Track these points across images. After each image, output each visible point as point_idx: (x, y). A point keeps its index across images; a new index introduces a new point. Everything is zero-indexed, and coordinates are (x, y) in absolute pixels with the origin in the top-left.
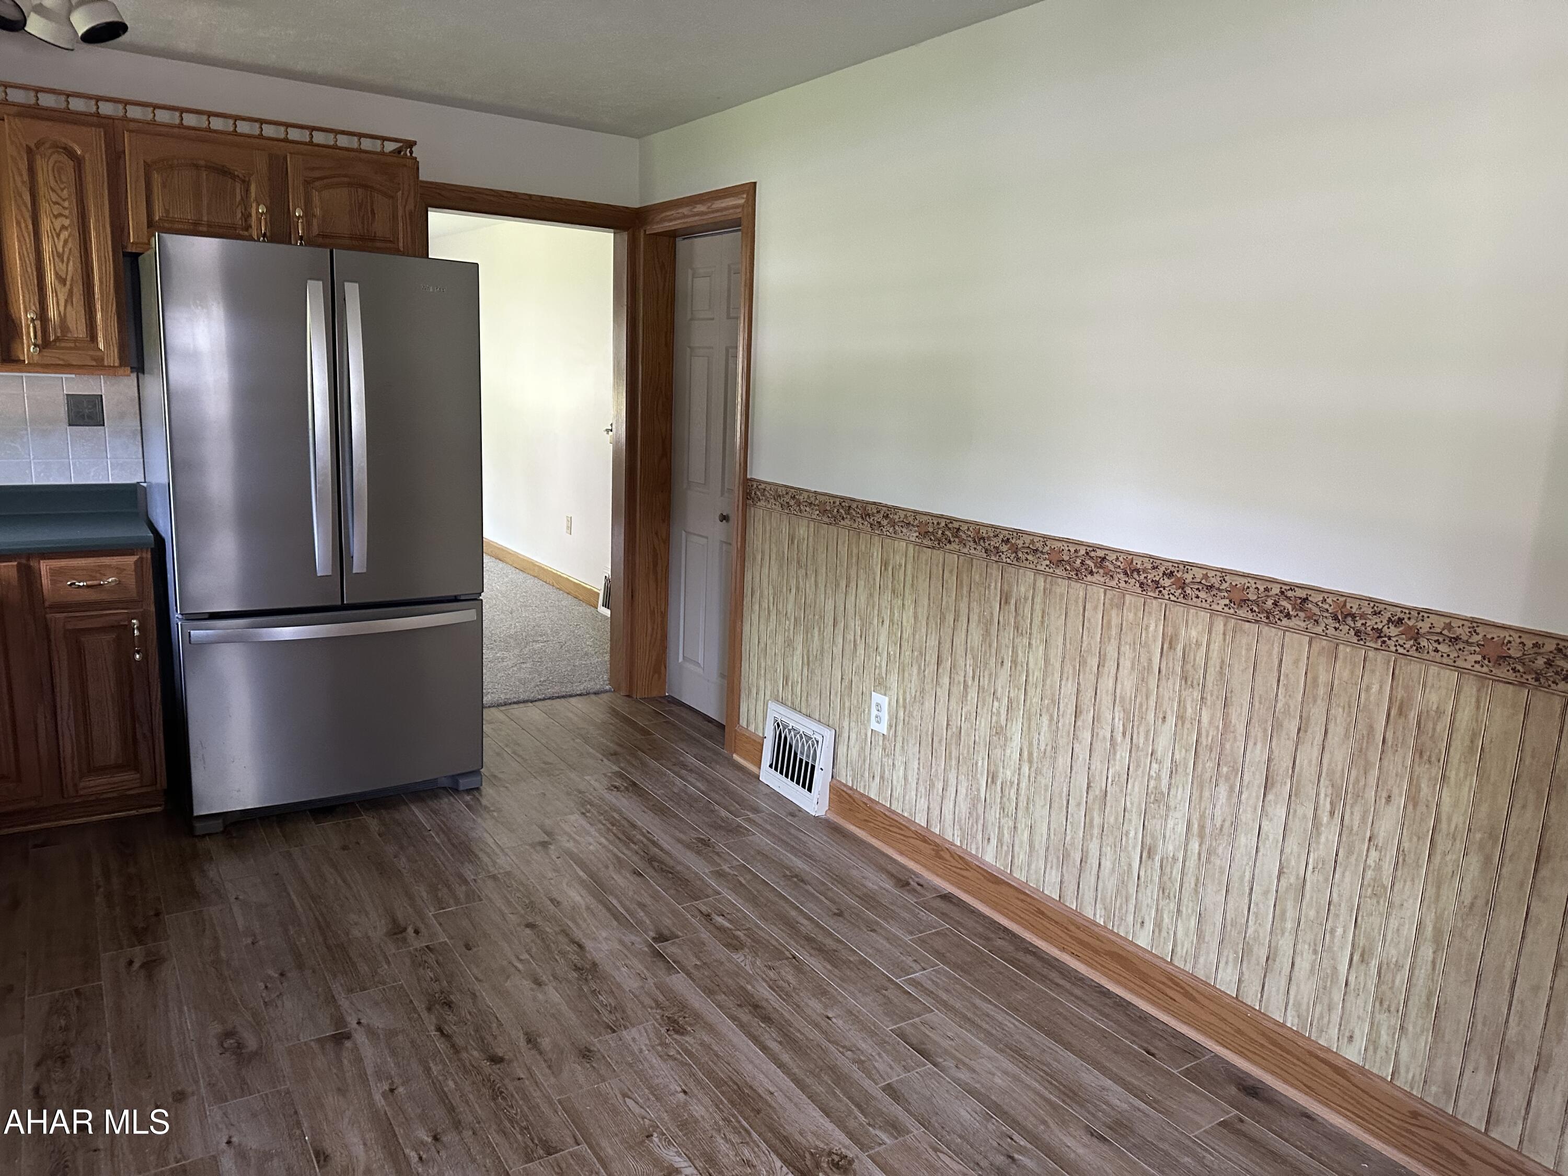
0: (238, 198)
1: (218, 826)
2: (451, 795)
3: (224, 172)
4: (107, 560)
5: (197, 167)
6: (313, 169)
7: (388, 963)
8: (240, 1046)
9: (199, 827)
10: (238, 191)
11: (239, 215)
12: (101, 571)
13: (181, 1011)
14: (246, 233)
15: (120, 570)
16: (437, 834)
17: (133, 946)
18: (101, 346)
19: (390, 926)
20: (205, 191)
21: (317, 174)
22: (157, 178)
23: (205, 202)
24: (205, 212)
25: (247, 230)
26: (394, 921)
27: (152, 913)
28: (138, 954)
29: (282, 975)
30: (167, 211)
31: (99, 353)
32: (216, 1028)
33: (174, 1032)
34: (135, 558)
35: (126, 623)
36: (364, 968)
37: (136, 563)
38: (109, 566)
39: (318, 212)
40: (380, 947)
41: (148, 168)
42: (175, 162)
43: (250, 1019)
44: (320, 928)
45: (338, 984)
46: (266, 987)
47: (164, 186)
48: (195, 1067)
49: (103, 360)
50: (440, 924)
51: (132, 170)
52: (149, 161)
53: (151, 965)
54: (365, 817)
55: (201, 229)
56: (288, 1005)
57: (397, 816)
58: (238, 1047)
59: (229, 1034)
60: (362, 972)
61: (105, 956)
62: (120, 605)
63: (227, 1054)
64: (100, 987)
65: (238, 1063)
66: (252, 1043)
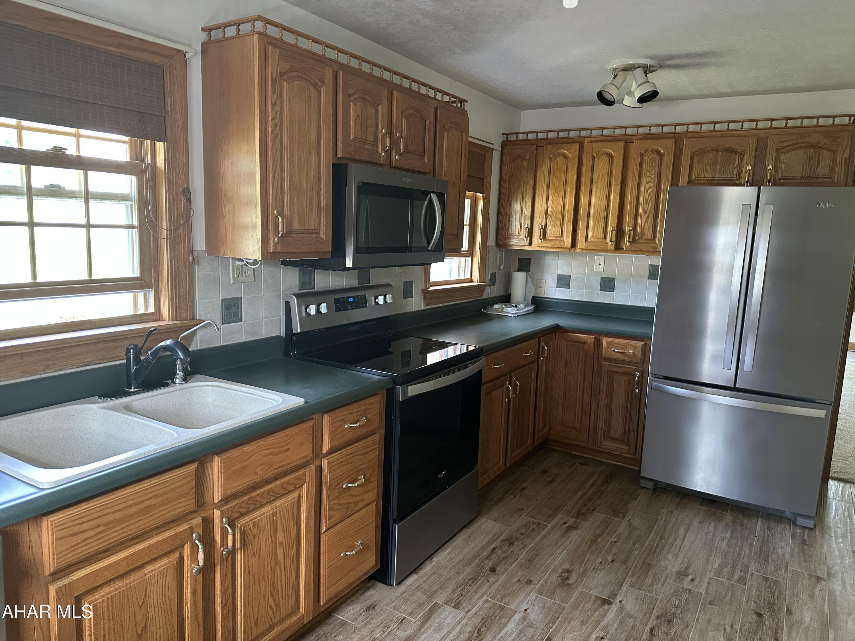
0: (737, 163)
1: (651, 485)
2: (790, 525)
3: (731, 151)
4: (630, 342)
5: (717, 150)
6: (782, 142)
7: (663, 585)
8: (567, 578)
9: (643, 483)
10: (737, 159)
11: (735, 172)
12: (627, 346)
13: (563, 551)
14: (738, 182)
15: (635, 348)
16: (758, 540)
17: (572, 517)
18: (657, 242)
19: (682, 570)
20: (719, 162)
21: (785, 144)
22: (696, 158)
23: (718, 168)
24: (717, 174)
25: (738, 180)
26: (687, 568)
27: (592, 509)
28: (571, 521)
29: (612, 561)
30: (698, 175)
31: (656, 245)
32: (567, 566)
33: (551, 558)
34: (643, 343)
35: (634, 373)
36: (649, 581)
37: (643, 345)
38: (631, 345)
39: (783, 166)
40: (667, 575)
41: (693, 155)
42: (707, 149)
43: (581, 571)
44: (650, 551)
45: (630, 580)
46: (601, 562)
47: (699, 162)
48: (545, 576)
49: (657, 249)
50: (709, 584)
51: (686, 156)
52: (693, 151)
53: (572, 528)
54: (728, 514)
55: (714, 182)
56: (601, 575)
57: (745, 521)
58: (566, 578)
59: (568, 571)
60: (646, 582)
61: (560, 515)
62: (633, 364)
63: (560, 578)
64: (547, 526)
65: (559, 584)
66: (572, 581)
